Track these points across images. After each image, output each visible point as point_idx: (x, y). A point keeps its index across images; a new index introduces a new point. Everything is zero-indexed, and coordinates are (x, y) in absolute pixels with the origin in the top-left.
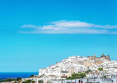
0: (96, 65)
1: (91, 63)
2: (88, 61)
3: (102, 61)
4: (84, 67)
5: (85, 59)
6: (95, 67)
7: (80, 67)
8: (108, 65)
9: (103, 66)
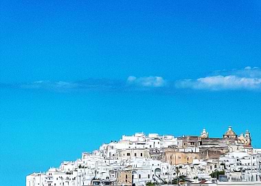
0: (205, 163)
1: (189, 156)
2: (181, 150)
3: (224, 151)
4: (164, 166)
5: (170, 144)
6: (202, 167)
7: (154, 168)
8: (243, 162)
9: (226, 163)
